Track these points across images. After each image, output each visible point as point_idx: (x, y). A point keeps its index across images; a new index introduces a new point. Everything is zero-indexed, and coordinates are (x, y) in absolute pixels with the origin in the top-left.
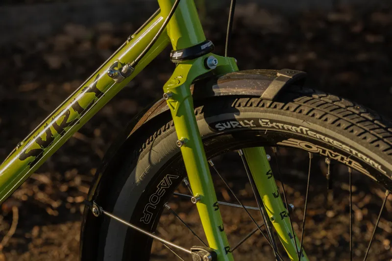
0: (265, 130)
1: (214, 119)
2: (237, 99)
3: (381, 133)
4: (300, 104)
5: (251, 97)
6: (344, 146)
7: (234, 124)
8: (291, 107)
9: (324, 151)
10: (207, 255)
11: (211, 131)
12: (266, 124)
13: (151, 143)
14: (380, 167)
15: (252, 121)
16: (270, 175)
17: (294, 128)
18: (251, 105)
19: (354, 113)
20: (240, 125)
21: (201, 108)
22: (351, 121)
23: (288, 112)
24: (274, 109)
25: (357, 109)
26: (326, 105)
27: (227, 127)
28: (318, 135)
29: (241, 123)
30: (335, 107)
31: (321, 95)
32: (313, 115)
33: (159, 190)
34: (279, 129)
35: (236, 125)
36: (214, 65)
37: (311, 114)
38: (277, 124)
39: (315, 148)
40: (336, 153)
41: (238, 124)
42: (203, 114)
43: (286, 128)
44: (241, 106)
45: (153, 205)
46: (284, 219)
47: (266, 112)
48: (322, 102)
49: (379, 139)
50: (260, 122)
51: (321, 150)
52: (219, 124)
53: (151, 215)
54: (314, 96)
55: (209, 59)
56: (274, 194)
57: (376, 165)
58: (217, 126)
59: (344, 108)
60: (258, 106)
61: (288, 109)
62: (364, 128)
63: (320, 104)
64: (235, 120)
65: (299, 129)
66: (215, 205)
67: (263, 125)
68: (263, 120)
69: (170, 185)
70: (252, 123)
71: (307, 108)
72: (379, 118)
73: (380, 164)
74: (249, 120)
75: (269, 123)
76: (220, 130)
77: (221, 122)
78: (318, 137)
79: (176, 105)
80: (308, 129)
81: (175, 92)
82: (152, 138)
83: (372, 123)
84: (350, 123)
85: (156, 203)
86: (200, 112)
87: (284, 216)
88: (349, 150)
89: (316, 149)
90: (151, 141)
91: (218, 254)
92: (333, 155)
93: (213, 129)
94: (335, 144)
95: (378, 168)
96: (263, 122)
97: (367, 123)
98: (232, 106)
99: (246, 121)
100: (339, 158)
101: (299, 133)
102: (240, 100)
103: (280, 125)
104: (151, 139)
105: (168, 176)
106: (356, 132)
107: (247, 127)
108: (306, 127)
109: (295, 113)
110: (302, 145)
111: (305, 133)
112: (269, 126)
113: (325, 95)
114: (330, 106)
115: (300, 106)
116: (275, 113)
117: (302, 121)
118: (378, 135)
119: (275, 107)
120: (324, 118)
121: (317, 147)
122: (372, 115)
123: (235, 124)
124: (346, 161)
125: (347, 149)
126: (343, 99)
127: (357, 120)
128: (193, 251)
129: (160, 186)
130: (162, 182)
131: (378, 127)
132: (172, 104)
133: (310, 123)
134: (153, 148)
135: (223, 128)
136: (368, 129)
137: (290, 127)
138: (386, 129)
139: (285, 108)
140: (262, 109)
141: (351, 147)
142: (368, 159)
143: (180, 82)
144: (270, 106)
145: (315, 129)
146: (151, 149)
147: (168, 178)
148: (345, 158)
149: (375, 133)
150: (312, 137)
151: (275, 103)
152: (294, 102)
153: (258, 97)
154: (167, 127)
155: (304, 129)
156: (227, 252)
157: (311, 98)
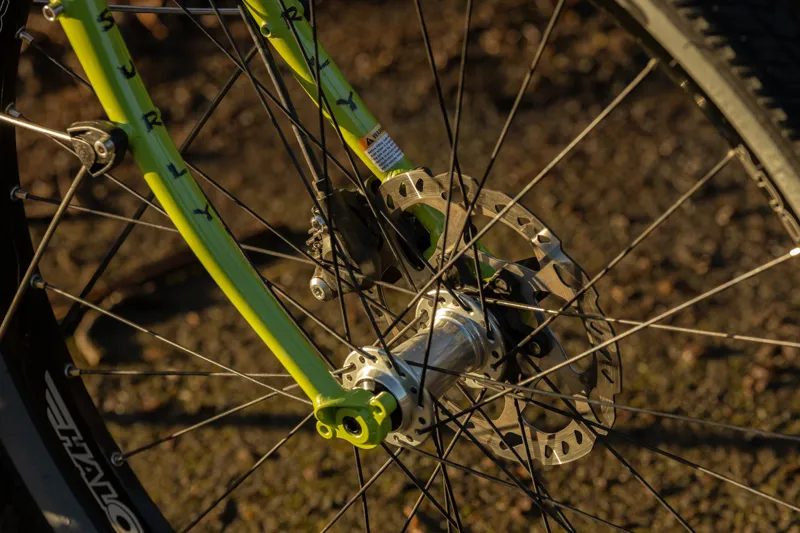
10: (103, 139)
66: (102, 18)
91: (129, 132)
128: (73, 134)
156: (150, 126)
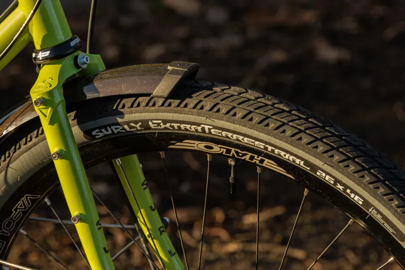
0: (156, 133)
1: (90, 125)
2: (119, 100)
3: (302, 124)
4: (201, 99)
5: (137, 96)
6: (257, 143)
7: (116, 129)
8: (190, 104)
9: (228, 151)
11: (85, 140)
12: (157, 126)
13: (8, 160)
14: (302, 163)
15: (140, 124)
16: (145, 186)
17: (193, 127)
18: (139, 105)
19: (266, 105)
20: (124, 129)
21: (73, 114)
22: (265, 113)
23: (186, 109)
24: (169, 108)
25: (269, 100)
26: (232, 99)
27: (107, 133)
28: (224, 133)
29: (126, 127)
30: (243, 99)
31: (223, 88)
32: (218, 111)
33: (15, 213)
34: (174, 129)
35: (118, 130)
36: (86, 63)
37: (215, 110)
38: (172, 124)
39: (216, 149)
40: (244, 152)
41: (121, 128)
42: (76, 121)
43: (183, 128)
44: (126, 108)
45: (6, 231)
46: (163, 235)
47: (158, 111)
48: (227, 95)
49: (300, 131)
50: (150, 123)
51: (225, 150)
52: (97, 130)
53: (4, 243)
54: (215, 89)
55: (79, 57)
56: (151, 207)
57: (298, 161)
58: (94, 133)
59: (254, 100)
60: (147, 105)
61: (186, 106)
62: (281, 120)
63: (225, 97)
64: (118, 124)
65: (199, 129)
66: (98, 224)
67: (153, 127)
68: (154, 121)
69: (28, 206)
70: (140, 126)
71: (209, 103)
72: (295, 108)
73: (302, 159)
74: (136, 122)
75: (162, 124)
76: (97, 137)
77: (100, 128)
78: (224, 135)
79: (48, 111)
80: (211, 127)
81: (46, 97)
82: (9, 154)
83: (289, 114)
84: (264, 115)
85: (10, 229)
86: (73, 118)
87: (163, 231)
88: (263, 147)
89: (219, 149)
90: (8, 157)
92: (240, 155)
93: (88, 137)
94: (246, 141)
95: (299, 164)
96: (153, 123)
97: (285, 114)
98: (114, 108)
99: (132, 124)
100: (247, 158)
101: (200, 132)
102: (124, 101)
103: (176, 125)
104: (7, 155)
105: (27, 197)
106: (272, 126)
107: (132, 131)
108: (209, 124)
109: (195, 110)
110: (200, 146)
111: (207, 131)
112: (161, 128)
113: (227, 87)
114: (237, 99)
115: (201, 101)
116: (170, 112)
117: (204, 118)
118: (298, 127)
119: (170, 105)
120: (232, 113)
121: (220, 147)
122: (287, 105)
123: (118, 128)
124: (257, 159)
125: (261, 145)
126: (249, 91)
127: (272, 112)
129: (16, 210)
130: (19, 204)
131: (297, 118)
132: (43, 111)
133: (215, 120)
134: (11, 165)
135: (101, 135)
136: (286, 122)
137: (188, 126)
138: (306, 119)
139: (182, 105)
140: (153, 108)
141: (266, 143)
142: (287, 155)
143: (51, 86)
144: (163, 105)
145: (220, 126)
146: (8, 166)
147: (27, 199)
148: (256, 156)
149: (295, 125)
150: (216, 135)
151: (169, 101)
152: (192, 97)
153: (149, 95)
154: (29, 139)
155: (207, 127)
157: (213, 92)
